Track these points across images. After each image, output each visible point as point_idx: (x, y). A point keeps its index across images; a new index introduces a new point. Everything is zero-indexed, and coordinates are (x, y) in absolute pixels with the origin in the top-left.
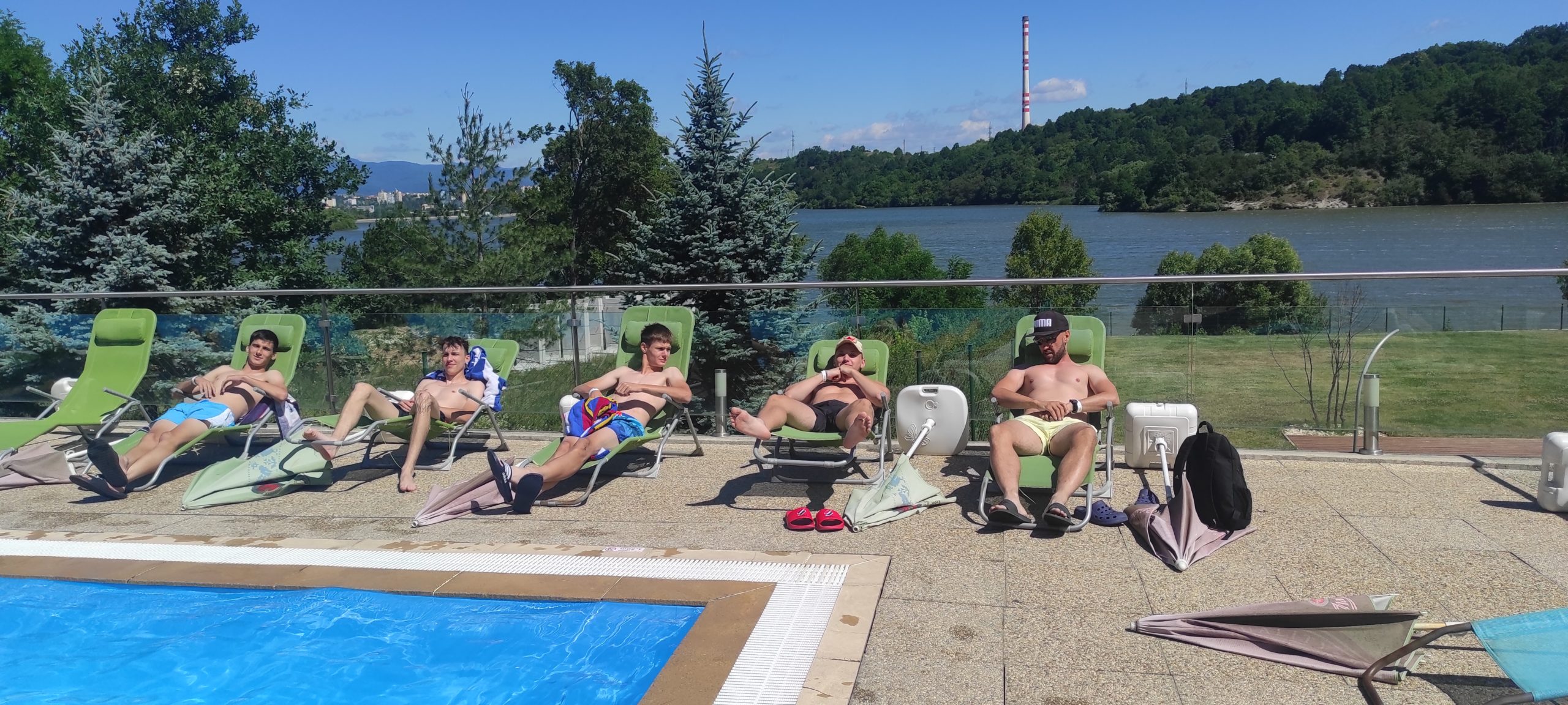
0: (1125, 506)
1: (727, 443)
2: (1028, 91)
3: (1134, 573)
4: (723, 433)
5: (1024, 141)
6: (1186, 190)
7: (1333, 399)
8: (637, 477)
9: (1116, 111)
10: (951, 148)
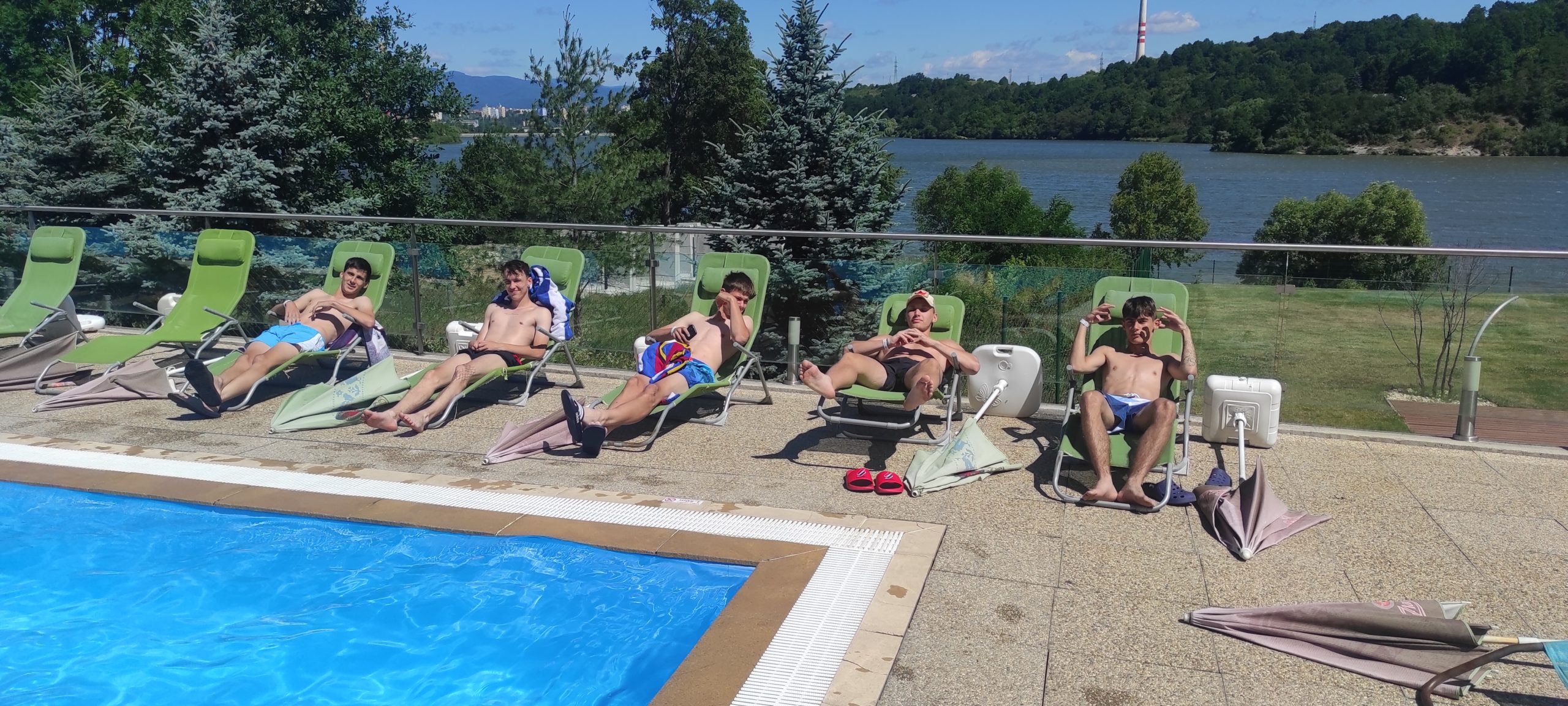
0: (1195, 485)
1: (797, 391)
2: (1144, 20)
3: (1195, 561)
4: (794, 381)
5: (1137, 74)
6: (1307, 132)
7: (1443, 363)
8: (704, 423)
9: (1237, 44)
10: (1059, 79)
